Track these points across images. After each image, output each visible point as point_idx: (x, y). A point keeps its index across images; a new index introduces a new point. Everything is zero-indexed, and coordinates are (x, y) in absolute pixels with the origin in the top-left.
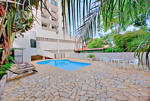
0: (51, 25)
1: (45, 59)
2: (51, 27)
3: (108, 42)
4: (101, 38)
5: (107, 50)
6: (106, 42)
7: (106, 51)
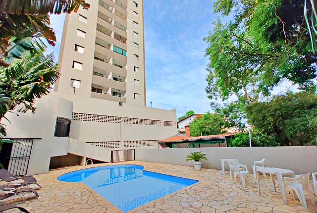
0: (110, 89)
1: (88, 164)
2: (110, 92)
3: (233, 120)
4: (218, 113)
5: (236, 139)
6: (229, 120)
7: (234, 141)
